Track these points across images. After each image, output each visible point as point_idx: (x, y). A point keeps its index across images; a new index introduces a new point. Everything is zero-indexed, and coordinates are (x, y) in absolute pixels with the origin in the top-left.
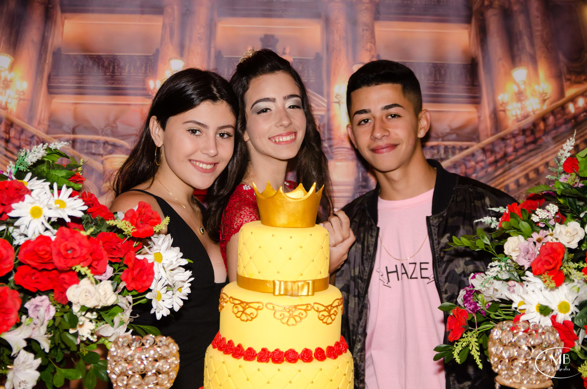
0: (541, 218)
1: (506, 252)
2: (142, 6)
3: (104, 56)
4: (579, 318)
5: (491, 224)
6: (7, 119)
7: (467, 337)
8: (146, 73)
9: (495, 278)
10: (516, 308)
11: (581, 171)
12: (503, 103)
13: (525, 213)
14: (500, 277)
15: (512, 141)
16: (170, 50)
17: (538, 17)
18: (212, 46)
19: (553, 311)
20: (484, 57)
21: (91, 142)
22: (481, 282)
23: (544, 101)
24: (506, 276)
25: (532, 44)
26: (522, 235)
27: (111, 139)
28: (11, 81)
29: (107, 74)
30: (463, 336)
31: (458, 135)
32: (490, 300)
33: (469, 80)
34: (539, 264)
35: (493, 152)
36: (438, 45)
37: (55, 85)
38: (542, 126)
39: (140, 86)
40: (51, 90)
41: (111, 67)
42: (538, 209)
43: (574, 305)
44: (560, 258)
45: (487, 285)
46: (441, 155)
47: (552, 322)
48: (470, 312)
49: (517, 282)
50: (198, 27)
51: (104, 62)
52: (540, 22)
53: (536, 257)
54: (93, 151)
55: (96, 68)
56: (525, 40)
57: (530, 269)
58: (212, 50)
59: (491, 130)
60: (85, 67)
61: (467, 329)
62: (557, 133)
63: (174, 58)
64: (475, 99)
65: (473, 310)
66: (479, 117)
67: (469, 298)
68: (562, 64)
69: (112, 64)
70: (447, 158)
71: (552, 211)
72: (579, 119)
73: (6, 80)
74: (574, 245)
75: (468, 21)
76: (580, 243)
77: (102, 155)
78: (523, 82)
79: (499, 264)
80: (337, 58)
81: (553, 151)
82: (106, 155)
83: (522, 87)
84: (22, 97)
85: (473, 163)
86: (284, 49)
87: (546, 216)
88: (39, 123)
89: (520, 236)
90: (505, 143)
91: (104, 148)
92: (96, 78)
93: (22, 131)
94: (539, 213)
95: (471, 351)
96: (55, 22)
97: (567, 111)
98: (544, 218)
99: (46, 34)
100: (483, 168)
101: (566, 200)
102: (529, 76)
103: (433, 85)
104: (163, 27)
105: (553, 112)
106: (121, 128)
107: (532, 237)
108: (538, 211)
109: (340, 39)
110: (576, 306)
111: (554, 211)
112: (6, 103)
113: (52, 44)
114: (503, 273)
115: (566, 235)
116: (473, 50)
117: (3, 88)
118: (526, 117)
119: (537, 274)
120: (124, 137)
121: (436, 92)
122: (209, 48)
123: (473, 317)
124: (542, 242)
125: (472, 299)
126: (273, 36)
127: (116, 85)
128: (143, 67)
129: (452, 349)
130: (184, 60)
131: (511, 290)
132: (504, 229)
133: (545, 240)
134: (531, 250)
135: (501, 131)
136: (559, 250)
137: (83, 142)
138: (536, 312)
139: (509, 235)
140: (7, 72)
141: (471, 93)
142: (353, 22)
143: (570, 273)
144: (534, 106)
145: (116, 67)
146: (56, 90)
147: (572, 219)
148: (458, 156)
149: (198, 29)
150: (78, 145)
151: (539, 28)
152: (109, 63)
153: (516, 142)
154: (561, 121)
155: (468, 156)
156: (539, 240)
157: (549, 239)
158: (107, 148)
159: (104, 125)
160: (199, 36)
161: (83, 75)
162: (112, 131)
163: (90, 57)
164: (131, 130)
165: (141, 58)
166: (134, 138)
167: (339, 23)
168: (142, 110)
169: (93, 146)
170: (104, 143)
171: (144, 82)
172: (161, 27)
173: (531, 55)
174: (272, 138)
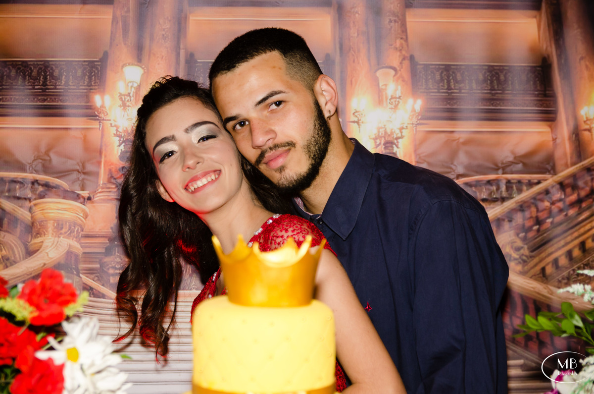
3: (32, 63)
8: (89, 85)
12: (588, 119)
16: (123, 52)
18: (182, 46)
20: (559, 57)
21: (14, 181)
27: (42, 177)
29: (36, 87)
31: (524, 164)
33: (539, 88)
35: (575, 187)
36: (495, 40)
39: (84, 104)
41: (42, 77)
46: (501, 192)
50: (161, 21)
51: (32, 71)
54: (18, 195)
55: (20, 81)
58: (182, 52)
59: (571, 158)
60: (5, 77)
63: (129, 64)
64: (548, 115)
66: (554, 140)
69: (43, 74)
70: (510, 197)
75: (537, 7)
77: (30, 200)
80: (354, 61)
82: (35, 199)
85: (547, 204)
90: (591, 175)
91: (33, 190)
92: (21, 94)
100: (561, 211)
103: (489, 96)
104: (113, 22)
106: (56, 160)
109: (358, 35)
116: (545, 47)
120: (62, 174)
121: (492, 105)
122: (178, 48)
127: (48, 102)
128: (87, 77)
130: (143, 67)
135: (585, 159)
141: (541, 106)
142: (376, 10)
145: (48, 77)
148: (526, 194)
149: (162, 23)
152: (38, 71)
155: (539, 193)
158: (36, 190)
159: (33, 158)
160: (164, 33)
161: (3, 89)
162: (43, 166)
163: (11, 65)
164: (71, 164)
165: (82, 65)
166: (74, 176)
167: (357, 12)
168: (85, 137)
169: (17, 187)
170: (33, 183)
171: (87, 97)
172: (111, 21)
174: (186, 188)
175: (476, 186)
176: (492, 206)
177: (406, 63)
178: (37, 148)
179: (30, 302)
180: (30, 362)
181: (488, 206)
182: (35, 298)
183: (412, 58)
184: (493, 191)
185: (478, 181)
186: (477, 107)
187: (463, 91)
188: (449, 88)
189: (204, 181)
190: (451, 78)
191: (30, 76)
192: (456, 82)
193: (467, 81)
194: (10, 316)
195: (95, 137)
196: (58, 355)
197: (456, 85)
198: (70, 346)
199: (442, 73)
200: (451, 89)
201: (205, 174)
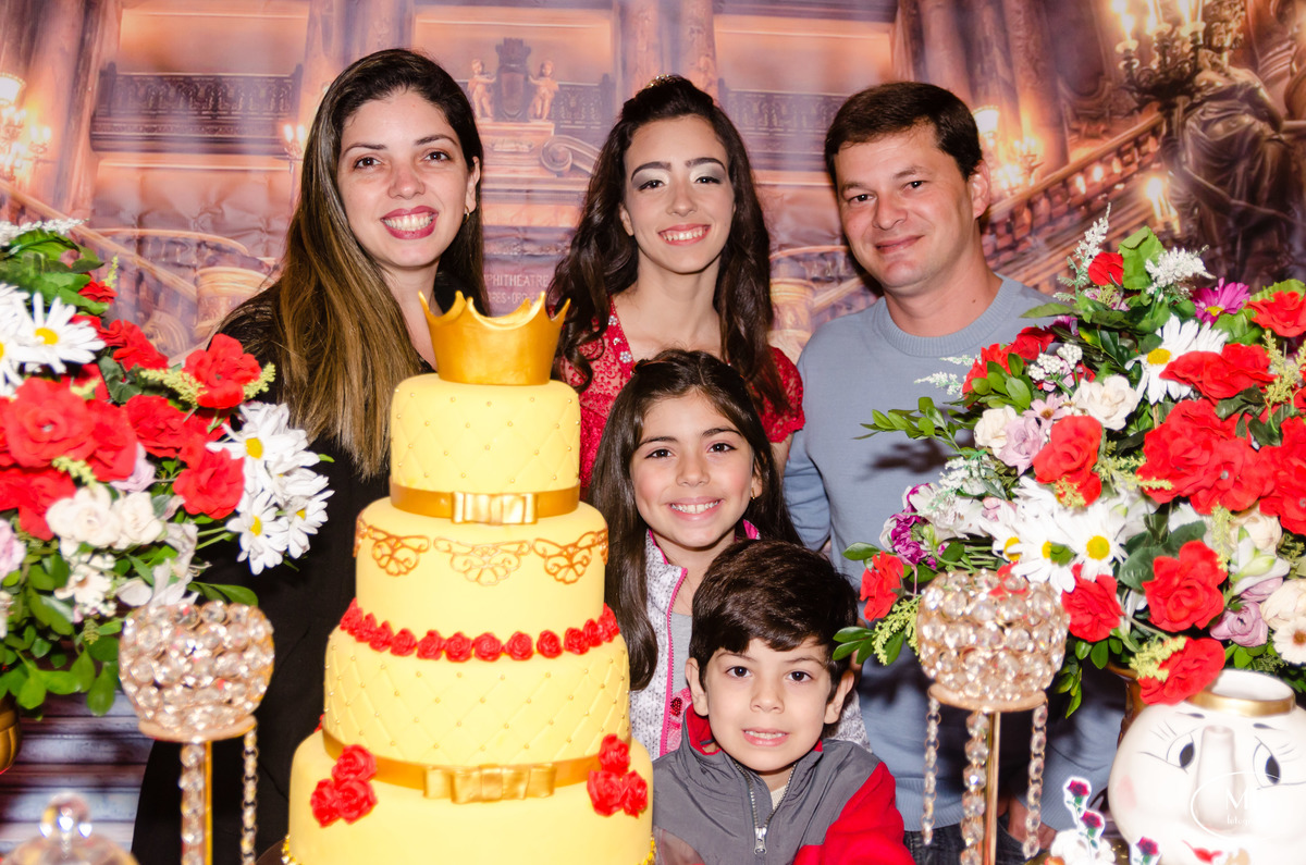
0: (1047, 372)
1: (979, 441)
3: (198, 79)
4: (1128, 569)
5: (947, 387)
6: (14, 198)
7: (901, 611)
8: (277, 110)
9: (959, 492)
10: (1000, 552)
11: (1128, 278)
13: (1018, 363)
14: (967, 490)
16: (323, 66)
17: (1019, 12)
19: (1076, 555)
21: (174, 242)
22: (930, 501)
23: (1031, 170)
24: (978, 489)
25: (1009, 64)
26: (1015, 405)
27: (211, 237)
28: (21, 126)
29: (204, 113)
30: (894, 610)
32: (948, 536)
34: (1050, 461)
36: (833, 62)
37: (105, 133)
38: (1026, 216)
39: (268, 137)
40: (97, 143)
41: (211, 99)
42: (1041, 355)
43: (1117, 543)
44: (1094, 446)
45: (942, 506)
46: (839, 269)
47: (1075, 577)
48: (907, 561)
49: (1001, 498)
50: (376, 23)
51: (198, 90)
52: (1022, 22)
53: (1041, 447)
54: (178, 261)
55: (181, 105)
56: (996, 54)
57: (1029, 472)
60: (161, 98)
61: (902, 595)
62: (1053, 230)
65: (912, 559)
67: (903, 535)
68: (1063, 102)
69: (213, 94)
70: (850, 277)
71: (1069, 358)
73: (10, 123)
74: (1117, 424)
75: (891, 19)
76: (1132, 418)
77: (195, 268)
78: (991, 135)
79: (966, 463)
81: (1046, 264)
82: (202, 267)
83: (991, 143)
84: (41, 156)
86: (543, 66)
87: (1058, 368)
88: (75, 207)
89: (1008, 407)
91: (200, 255)
92: (182, 121)
94: (1045, 362)
95: (909, 639)
96: (105, 14)
97: (1072, 191)
98: (1054, 371)
99: (88, 36)
101: (1096, 335)
102: (1002, 121)
104: (309, 27)
105: (1047, 192)
106: (230, 214)
107: (1031, 408)
108: (1042, 358)
109: (648, 49)
110: (1121, 545)
111: (1073, 357)
112: (12, 168)
113: (98, 56)
114: (975, 482)
115: (1102, 403)
116: (900, 73)
117: (6, 139)
119: (1045, 480)
120: (239, 233)
123: (912, 573)
124: (1054, 417)
125: (911, 536)
126: (520, 42)
127: (220, 134)
128: (273, 100)
129: (871, 636)
131: (989, 516)
132: (976, 394)
133: (1059, 415)
134: (1031, 434)
136: (1091, 431)
137: (157, 240)
138: (1042, 558)
139: (983, 408)
140: (13, 109)
142: (672, 15)
143: (1112, 477)
144: (1012, 179)
145: (220, 99)
146: (105, 144)
147: (1109, 373)
149: (378, 26)
150: (149, 249)
151: (1021, 33)
152: (206, 90)
154: (1062, 208)
156: (1047, 415)
157: (1067, 411)
158: (204, 255)
159: (199, 211)
160: (379, 40)
161: (158, 114)
162: (213, 222)
163: (171, 81)
164: (250, 220)
165: (268, 83)
166: (255, 236)
167: (647, 18)
168: (270, 182)
169: (178, 250)
170: (199, 245)
171: (274, 127)
172: (306, 24)
173: (1005, 83)
175: (804, 260)
176: (826, 287)
178: (204, 197)
179: (198, 377)
180: (199, 455)
181: (821, 288)
182: (203, 371)
184: (828, 268)
185: (808, 254)
186: (808, 153)
187: (789, 130)
188: (771, 125)
190: (773, 111)
191: (195, 96)
192: (781, 117)
193: (795, 118)
194: (173, 394)
195: (283, 183)
196: (236, 448)
197: (781, 121)
198: (252, 435)
199: (761, 104)
200: (774, 127)
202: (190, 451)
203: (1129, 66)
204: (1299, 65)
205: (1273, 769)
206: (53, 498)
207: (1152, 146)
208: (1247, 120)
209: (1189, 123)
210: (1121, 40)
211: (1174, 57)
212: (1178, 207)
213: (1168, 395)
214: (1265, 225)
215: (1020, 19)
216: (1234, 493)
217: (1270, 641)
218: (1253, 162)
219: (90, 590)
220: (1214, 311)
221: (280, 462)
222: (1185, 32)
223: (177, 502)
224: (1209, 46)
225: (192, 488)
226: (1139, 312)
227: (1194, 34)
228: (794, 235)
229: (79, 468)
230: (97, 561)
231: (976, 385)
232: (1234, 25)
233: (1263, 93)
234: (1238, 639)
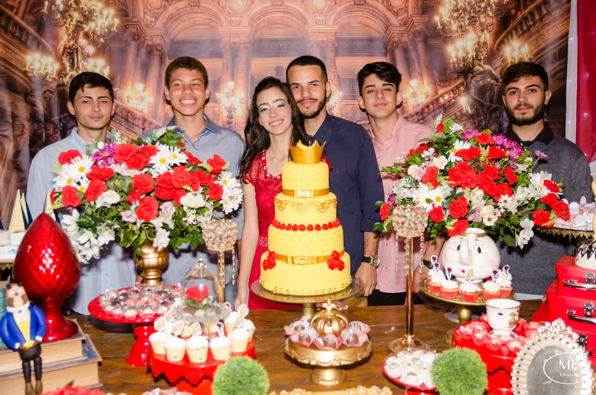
0: (426, 155)
1: (409, 174)
2: (211, 54)
4: (446, 204)
6: (143, 118)
7: (390, 217)
9: (404, 187)
10: (414, 201)
11: (446, 130)
13: (418, 153)
14: (406, 186)
15: (412, 118)
16: (227, 77)
17: (422, 52)
18: (249, 73)
19: (433, 201)
22: (397, 189)
23: (427, 97)
24: (409, 186)
25: (420, 67)
26: (417, 164)
28: (144, 97)
30: (388, 217)
32: (402, 198)
34: (426, 178)
38: (426, 110)
43: (443, 198)
44: (436, 174)
45: (400, 191)
47: (433, 207)
49: (414, 188)
53: (424, 174)
57: (421, 181)
58: (249, 76)
61: (390, 213)
62: (434, 113)
63: (229, 81)
65: (393, 205)
68: (436, 77)
71: (431, 151)
72: (446, 106)
73: (141, 97)
74: (443, 168)
75: (386, 56)
76: (446, 167)
78: (416, 87)
79: (405, 179)
83: (415, 90)
84: (150, 105)
87: (428, 154)
93: (151, 123)
97: (439, 102)
101: (438, 145)
102: (419, 84)
104: (222, 65)
105: (432, 102)
107: (422, 165)
108: (425, 152)
112: (142, 109)
114: (408, 184)
115: (439, 163)
117: (140, 101)
118: (418, 106)
119: (425, 183)
122: (247, 74)
125: (392, 199)
126: (281, 67)
129: (383, 224)
130: (235, 82)
131: (412, 193)
132: (408, 161)
133: (428, 166)
134: (421, 171)
135: (405, 114)
136: (435, 170)
138: (424, 202)
139: (410, 165)
140: (142, 93)
143: (441, 181)
144: (422, 100)
147: (441, 155)
149: (241, 65)
151: (423, 58)
153: (413, 119)
154: (437, 107)
156: (425, 166)
157: (430, 165)
168: (213, 110)
173: (419, 72)
174: (270, 124)
177: (336, 78)
179: (211, 165)
180: (212, 185)
182: (212, 163)
183: (338, 76)
188: (353, 87)
189: (277, 123)
194: (205, 170)
195: (217, 110)
196: (221, 183)
198: (224, 179)
199: (350, 81)
201: (278, 121)
202: (210, 184)
203: (454, 66)
204: (503, 63)
205: (479, 250)
206: (181, 196)
207: (462, 88)
208: (489, 80)
209: (472, 81)
210: (452, 59)
211: (467, 63)
212: (470, 106)
213: (456, 160)
214: (495, 110)
215: (423, 54)
216: (471, 184)
217: (482, 221)
218: (491, 92)
219: (191, 218)
220: (469, 138)
221: (232, 186)
222: (470, 55)
223: (208, 196)
224: (478, 59)
225: (211, 193)
226: (449, 139)
227: (473, 56)
228: (361, 118)
229: (189, 188)
230: (192, 211)
231: (407, 159)
232: (484, 53)
233: (493, 72)
234: (474, 221)
